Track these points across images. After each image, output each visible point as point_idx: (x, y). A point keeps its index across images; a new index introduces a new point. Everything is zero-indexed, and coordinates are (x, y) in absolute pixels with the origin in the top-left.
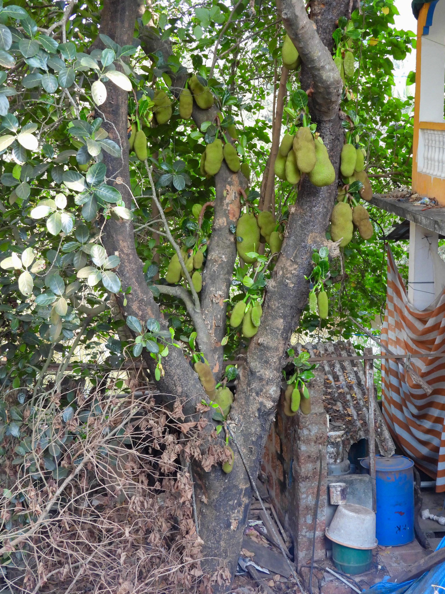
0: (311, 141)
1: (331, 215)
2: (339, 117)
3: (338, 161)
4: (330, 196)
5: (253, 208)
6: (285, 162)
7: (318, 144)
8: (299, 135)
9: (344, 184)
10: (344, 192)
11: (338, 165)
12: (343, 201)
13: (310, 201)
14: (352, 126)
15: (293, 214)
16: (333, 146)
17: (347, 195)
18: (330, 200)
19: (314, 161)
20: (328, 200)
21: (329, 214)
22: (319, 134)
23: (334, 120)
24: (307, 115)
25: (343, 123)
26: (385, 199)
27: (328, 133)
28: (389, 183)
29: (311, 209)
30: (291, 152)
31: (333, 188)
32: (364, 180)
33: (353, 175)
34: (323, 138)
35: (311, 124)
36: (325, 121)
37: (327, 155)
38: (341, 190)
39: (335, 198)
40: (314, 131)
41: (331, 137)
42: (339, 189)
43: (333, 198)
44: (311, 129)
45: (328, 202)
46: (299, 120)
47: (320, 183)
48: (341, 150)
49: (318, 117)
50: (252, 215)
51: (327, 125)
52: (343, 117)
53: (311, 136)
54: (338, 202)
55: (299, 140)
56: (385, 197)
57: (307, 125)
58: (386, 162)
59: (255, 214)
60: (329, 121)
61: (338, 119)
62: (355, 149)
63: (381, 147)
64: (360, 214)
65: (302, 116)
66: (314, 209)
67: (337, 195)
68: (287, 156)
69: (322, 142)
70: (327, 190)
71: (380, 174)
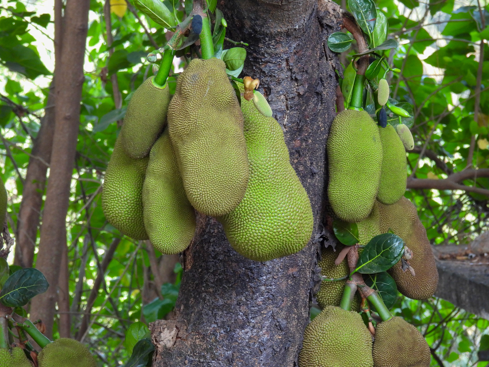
0: (229, 106)
1: (300, 354)
2: (320, 20)
3: (318, 168)
4: (294, 290)
5: (22, 330)
6: (142, 177)
7: (254, 117)
8: (188, 87)
9: (341, 246)
10: (340, 273)
11: (318, 181)
12: (339, 303)
13: (227, 308)
14: (364, 49)
15: (167, 352)
16: (303, 117)
17: (353, 284)
18: (295, 303)
19: (243, 174)
20: (287, 302)
21: (293, 349)
22: (256, 82)
23: (304, 30)
24: (212, 16)
25: (333, 40)
26: (453, 264)
27: (284, 75)
28: (460, 204)
29: (230, 335)
30: (161, 143)
31: (303, 259)
32: (407, 229)
33: (371, 215)
34: (268, 92)
35: (228, 46)
36: (272, 37)
37: (285, 152)
38: (332, 266)
39: (312, 295)
40: (236, 73)
41: (295, 88)
42: (325, 263)
43: (303, 294)
44: (229, 66)
45: (290, 310)
46: (187, 34)
47: (264, 249)
48: (330, 131)
49: (248, 24)
50: (19, 352)
51: (281, 50)
52: (331, 20)
53: (229, 88)
54: (321, 307)
55: (190, 105)
56: (453, 258)
57: (216, 51)
58: (446, 135)
59: (27, 351)
60: (288, 35)
61: (314, 25)
62: (374, 125)
63: (430, 82)
64: (400, 348)
65: (197, 22)
66: (241, 333)
67: (317, 282)
68: (146, 157)
69: (267, 109)
70: (286, 267)
71: (431, 176)
